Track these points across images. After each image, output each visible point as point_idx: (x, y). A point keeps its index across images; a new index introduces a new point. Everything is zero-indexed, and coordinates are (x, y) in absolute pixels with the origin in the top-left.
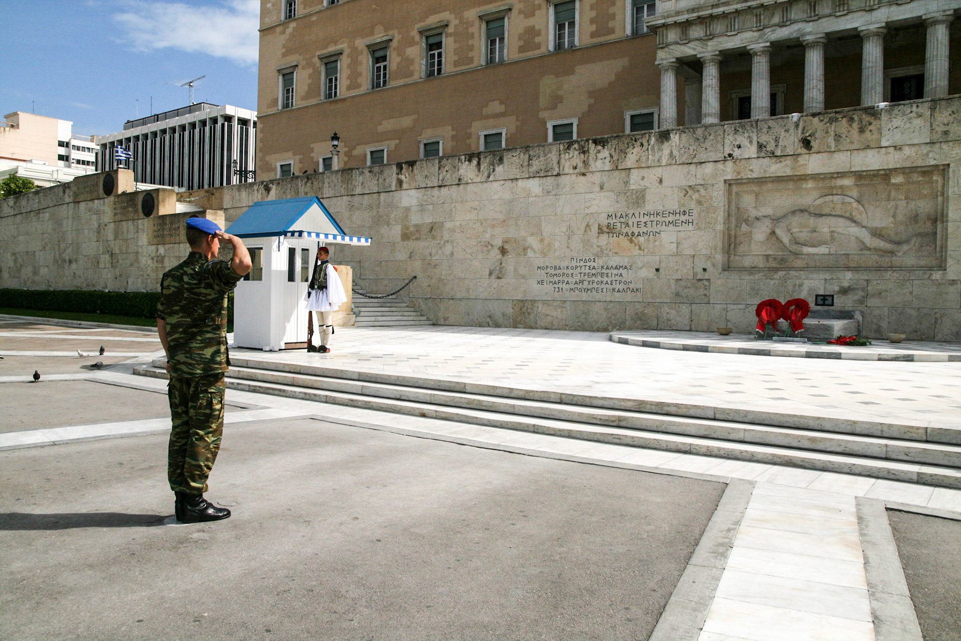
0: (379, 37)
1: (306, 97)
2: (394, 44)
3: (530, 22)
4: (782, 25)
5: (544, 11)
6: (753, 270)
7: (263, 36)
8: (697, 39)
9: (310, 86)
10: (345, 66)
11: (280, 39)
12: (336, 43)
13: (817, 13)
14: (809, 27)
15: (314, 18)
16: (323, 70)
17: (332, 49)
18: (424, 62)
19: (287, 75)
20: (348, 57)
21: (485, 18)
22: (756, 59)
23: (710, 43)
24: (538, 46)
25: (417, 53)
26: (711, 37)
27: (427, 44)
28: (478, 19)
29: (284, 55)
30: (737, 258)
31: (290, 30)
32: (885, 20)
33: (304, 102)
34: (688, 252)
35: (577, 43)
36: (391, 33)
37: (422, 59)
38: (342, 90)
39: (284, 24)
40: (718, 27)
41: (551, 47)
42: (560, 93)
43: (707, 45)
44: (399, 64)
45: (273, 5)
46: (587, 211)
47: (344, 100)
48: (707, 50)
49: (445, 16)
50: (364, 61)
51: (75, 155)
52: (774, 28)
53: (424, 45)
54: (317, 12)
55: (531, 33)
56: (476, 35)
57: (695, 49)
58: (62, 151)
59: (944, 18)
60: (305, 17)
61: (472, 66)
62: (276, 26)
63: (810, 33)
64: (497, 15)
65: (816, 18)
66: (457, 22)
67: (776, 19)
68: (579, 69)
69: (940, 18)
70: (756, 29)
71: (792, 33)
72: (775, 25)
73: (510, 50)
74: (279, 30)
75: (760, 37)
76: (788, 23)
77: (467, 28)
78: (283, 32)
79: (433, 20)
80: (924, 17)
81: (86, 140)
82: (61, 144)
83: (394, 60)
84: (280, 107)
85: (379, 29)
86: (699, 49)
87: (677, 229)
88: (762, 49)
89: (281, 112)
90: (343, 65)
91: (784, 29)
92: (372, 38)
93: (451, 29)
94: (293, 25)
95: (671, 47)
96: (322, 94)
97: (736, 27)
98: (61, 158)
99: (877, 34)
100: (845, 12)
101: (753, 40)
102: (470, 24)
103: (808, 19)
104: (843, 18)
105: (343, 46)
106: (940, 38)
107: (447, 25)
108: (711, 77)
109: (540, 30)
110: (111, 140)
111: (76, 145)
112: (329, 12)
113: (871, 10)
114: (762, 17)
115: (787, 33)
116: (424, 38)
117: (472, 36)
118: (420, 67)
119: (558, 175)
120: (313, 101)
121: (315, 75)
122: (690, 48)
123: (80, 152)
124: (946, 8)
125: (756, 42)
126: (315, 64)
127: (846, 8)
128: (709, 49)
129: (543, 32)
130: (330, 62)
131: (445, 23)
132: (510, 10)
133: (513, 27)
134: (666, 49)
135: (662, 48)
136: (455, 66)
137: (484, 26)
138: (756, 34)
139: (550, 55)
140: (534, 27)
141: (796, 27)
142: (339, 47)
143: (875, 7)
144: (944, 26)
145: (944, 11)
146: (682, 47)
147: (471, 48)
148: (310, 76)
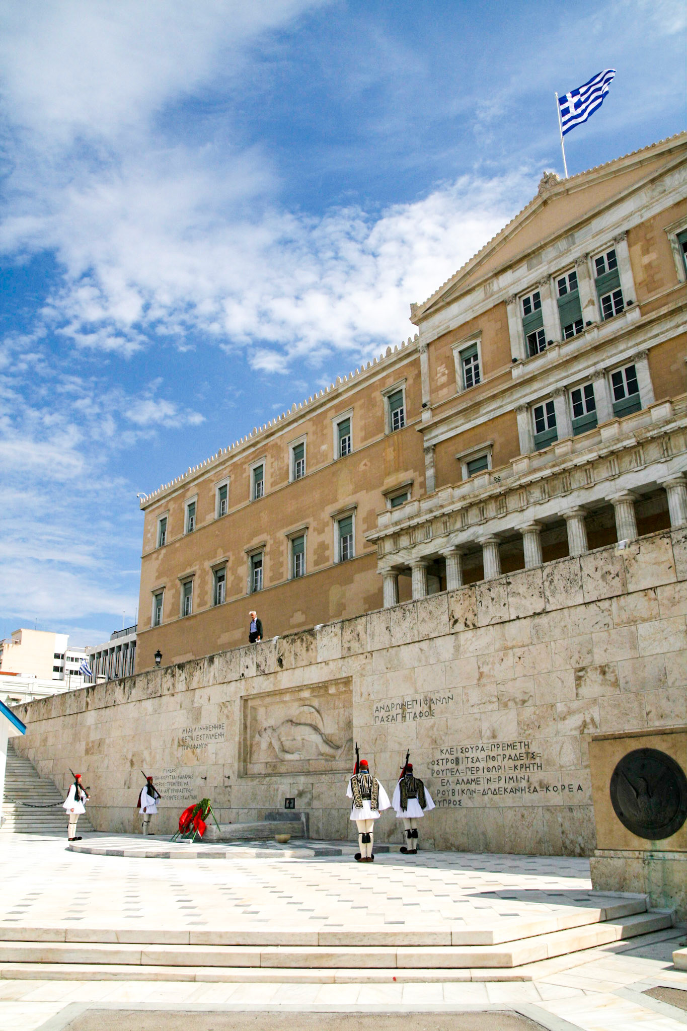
0: (219, 559)
1: (170, 615)
2: (229, 565)
3: (322, 537)
4: (462, 530)
5: (331, 527)
6: (259, 776)
7: (144, 562)
8: (404, 549)
9: (173, 604)
10: (197, 586)
11: (154, 564)
12: (191, 565)
13: (485, 516)
14: (480, 530)
15: (177, 545)
16: (182, 589)
17: (189, 571)
18: (249, 579)
19: (158, 595)
20: (199, 577)
21: (290, 537)
22: (448, 562)
23: (414, 551)
24: (327, 559)
25: (245, 570)
26: (414, 546)
27: (252, 562)
28: (286, 538)
29: (158, 578)
30: (251, 765)
31: (161, 556)
32: (533, 519)
33: (169, 619)
34: (221, 762)
35: (354, 555)
36: (227, 554)
37: (248, 577)
38: (194, 609)
39: (157, 551)
40: (419, 535)
41: (336, 559)
42: (344, 601)
43: (411, 553)
44: (233, 581)
45: (152, 535)
46: (174, 727)
47: (195, 616)
48: (410, 558)
49: (264, 537)
50: (210, 581)
51: (70, 666)
52: (456, 533)
53: (250, 564)
54: (180, 540)
55: (323, 547)
56: (285, 552)
57: (403, 557)
58: (58, 663)
59: (574, 513)
60: (172, 544)
61: (281, 581)
62: (153, 553)
63: (482, 535)
64: (298, 534)
65: (484, 521)
66: (272, 542)
67: (458, 525)
68: (357, 577)
69: (571, 514)
70: (443, 535)
71: (469, 537)
72: (457, 530)
73: (308, 566)
74: (155, 556)
75: (448, 542)
76: (466, 528)
77: (278, 547)
78: (157, 558)
79: (256, 542)
80: (559, 514)
81: (80, 651)
82: (57, 656)
83: (229, 577)
84: (152, 625)
85: (220, 551)
86: (407, 557)
87: (216, 741)
88: (449, 553)
89: (153, 630)
90: (196, 583)
91: (464, 533)
92: (215, 560)
93: (267, 549)
94: (164, 551)
95: (387, 557)
96: (181, 612)
97: (431, 534)
98: (56, 669)
99: (530, 532)
100: (504, 514)
101: (443, 545)
102: (280, 543)
103: (479, 523)
104: (504, 519)
105: (195, 568)
106: (574, 532)
107: (265, 546)
108: (416, 582)
109: (328, 545)
110: (99, 651)
111: (71, 656)
112: (188, 539)
113: (522, 511)
114: (448, 524)
115: (466, 536)
116: (250, 558)
117: (282, 553)
118: (246, 585)
119: (161, 696)
120: (175, 619)
121: (176, 596)
122: (400, 556)
123: (74, 663)
124: (573, 505)
125: (445, 547)
126: (176, 585)
127: (505, 510)
128: (414, 556)
129: (331, 547)
130: (187, 582)
131: (263, 543)
132: (307, 528)
133: (311, 542)
134: (384, 559)
135: (381, 558)
136: (271, 582)
137: (290, 543)
138: (445, 539)
139: (337, 566)
140: (324, 542)
141: (472, 530)
142: (193, 569)
143: (525, 508)
144: (576, 520)
145: (572, 508)
146: (395, 557)
147: (281, 564)
148: (174, 597)
